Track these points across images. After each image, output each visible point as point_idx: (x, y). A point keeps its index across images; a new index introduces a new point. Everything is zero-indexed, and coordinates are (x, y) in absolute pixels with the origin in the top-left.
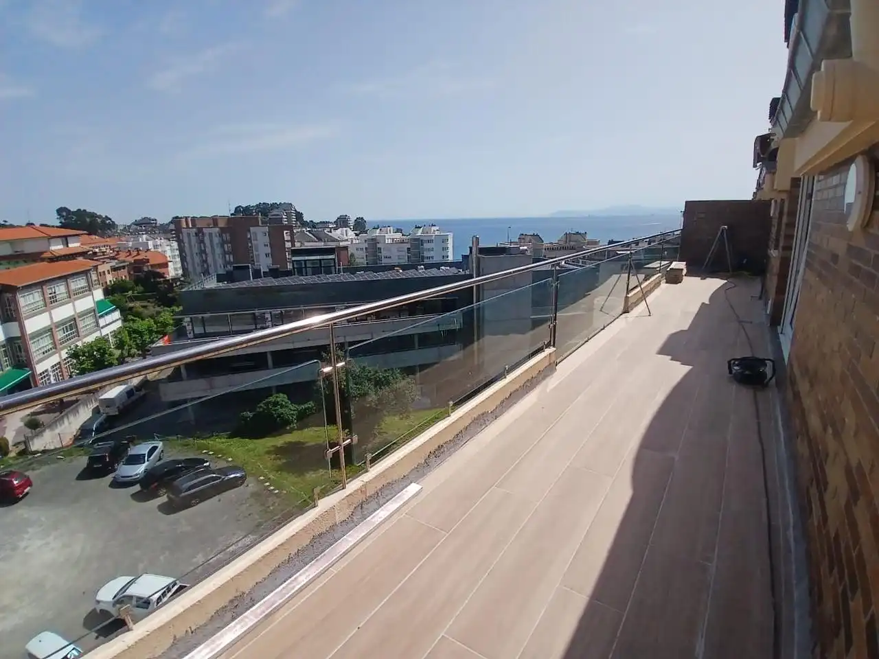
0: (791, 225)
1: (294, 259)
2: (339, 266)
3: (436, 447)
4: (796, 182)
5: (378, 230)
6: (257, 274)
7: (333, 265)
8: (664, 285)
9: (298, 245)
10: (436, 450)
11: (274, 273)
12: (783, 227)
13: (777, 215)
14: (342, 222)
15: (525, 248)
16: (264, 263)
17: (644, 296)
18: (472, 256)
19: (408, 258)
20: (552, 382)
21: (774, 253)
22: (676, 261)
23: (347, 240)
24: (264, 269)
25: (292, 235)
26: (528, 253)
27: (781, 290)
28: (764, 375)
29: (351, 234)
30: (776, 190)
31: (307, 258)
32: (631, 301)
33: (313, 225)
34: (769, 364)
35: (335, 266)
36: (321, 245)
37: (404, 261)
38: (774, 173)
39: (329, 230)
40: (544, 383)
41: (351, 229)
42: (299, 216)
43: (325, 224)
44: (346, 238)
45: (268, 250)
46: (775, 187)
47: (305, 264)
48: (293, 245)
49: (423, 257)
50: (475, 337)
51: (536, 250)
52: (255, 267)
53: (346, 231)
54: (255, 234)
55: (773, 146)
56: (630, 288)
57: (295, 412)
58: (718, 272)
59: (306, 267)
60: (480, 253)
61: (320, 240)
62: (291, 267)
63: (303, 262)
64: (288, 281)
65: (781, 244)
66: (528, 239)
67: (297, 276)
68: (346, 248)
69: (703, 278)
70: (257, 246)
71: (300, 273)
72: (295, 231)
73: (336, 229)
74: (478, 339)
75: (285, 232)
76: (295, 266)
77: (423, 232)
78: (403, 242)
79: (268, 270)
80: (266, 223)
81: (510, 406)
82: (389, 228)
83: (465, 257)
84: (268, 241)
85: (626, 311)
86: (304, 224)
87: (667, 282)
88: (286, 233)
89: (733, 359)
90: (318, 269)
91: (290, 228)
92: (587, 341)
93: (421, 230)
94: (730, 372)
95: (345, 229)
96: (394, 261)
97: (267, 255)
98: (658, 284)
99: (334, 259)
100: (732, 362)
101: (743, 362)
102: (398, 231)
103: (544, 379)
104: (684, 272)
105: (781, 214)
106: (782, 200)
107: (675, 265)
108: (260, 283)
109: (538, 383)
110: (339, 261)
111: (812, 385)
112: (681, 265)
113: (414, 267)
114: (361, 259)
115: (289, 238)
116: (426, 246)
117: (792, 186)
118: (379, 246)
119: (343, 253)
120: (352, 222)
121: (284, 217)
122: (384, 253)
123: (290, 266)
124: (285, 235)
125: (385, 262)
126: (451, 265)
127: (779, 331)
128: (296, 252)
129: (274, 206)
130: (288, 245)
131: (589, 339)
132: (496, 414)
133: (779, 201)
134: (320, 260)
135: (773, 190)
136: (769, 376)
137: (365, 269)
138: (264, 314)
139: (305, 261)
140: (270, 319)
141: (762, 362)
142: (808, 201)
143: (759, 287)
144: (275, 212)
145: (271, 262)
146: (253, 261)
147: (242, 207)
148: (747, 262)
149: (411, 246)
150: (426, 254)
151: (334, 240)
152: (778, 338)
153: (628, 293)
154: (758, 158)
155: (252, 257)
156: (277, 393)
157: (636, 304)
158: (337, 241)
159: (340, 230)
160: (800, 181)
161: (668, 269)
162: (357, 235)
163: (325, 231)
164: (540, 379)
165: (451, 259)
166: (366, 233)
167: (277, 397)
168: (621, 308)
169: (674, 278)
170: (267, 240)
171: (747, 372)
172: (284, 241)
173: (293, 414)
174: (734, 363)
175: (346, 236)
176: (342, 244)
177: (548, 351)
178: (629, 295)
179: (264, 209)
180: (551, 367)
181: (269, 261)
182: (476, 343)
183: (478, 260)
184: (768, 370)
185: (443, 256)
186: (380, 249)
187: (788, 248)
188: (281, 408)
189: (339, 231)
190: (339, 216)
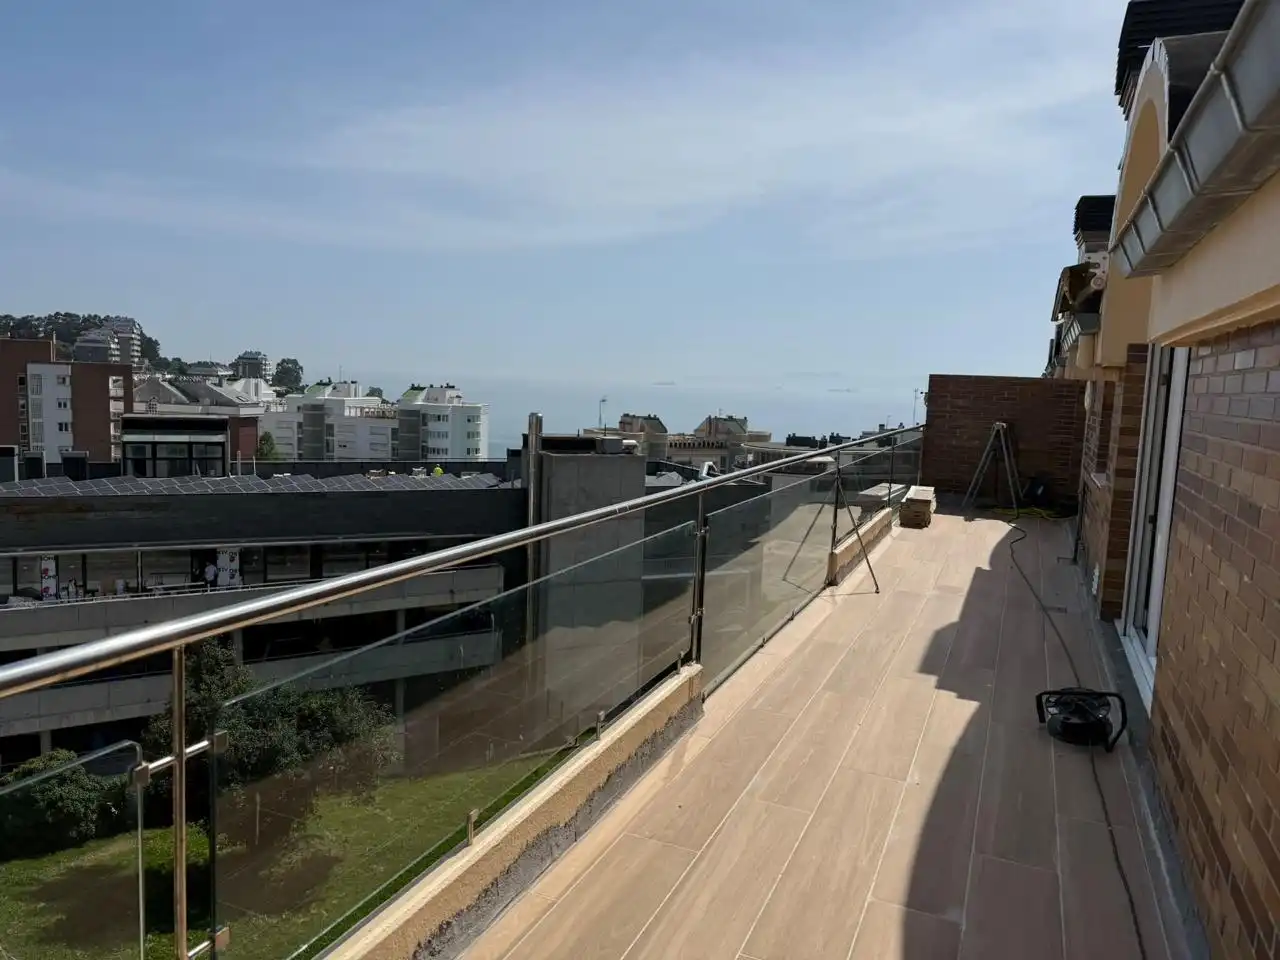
0: (1131, 431)
1: (128, 438)
2: (234, 457)
3: (434, 928)
4: (1138, 353)
5: (329, 389)
6: (33, 468)
7: (220, 455)
8: (897, 530)
9: (139, 408)
10: (434, 936)
11: (73, 468)
12: (1114, 433)
13: (1098, 408)
14: (249, 366)
15: (633, 442)
16: (53, 443)
17: (864, 549)
18: (528, 454)
19: (393, 449)
20: (694, 743)
21: (1099, 482)
22: (916, 485)
23: (256, 405)
24: (51, 456)
25: (128, 386)
26: (639, 453)
27: (1117, 550)
28: (1104, 725)
29: (267, 392)
30: (1099, 365)
31: (158, 438)
32: (840, 563)
33: (180, 368)
34: (1114, 702)
35: (223, 459)
36: (194, 411)
37: (385, 454)
38: (1094, 335)
39: (216, 381)
40: (680, 741)
41: (267, 381)
42: (149, 347)
43: (207, 368)
44: (255, 399)
45: (67, 416)
46: (1098, 360)
47: (154, 452)
48: (129, 408)
49: (425, 450)
50: (529, 635)
51: (653, 447)
52: (32, 452)
53: (257, 385)
54: (39, 377)
55: (1093, 286)
56: (839, 535)
57: (93, 795)
58: (993, 507)
59: (154, 457)
60: (543, 448)
61: (194, 399)
62: (119, 456)
63: (149, 449)
64: (109, 487)
65: (1112, 465)
66: (638, 424)
67: (130, 476)
68: (252, 421)
69: (969, 518)
70: (39, 407)
71: (140, 471)
72: (136, 378)
73: (233, 379)
74: (535, 636)
75: (112, 379)
76: (130, 455)
77: (427, 399)
78: (382, 416)
79: (60, 461)
80: (67, 356)
81: (607, 807)
82: (353, 386)
83: (513, 454)
84: (69, 396)
85: (832, 582)
86: (162, 365)
87: (903, 525)
88: (115, 381)
89: (1045, 693)
90: (183, 463)
91: (125, 371)
92: (762, 646)
93: (423, 395)
94: (1042, 719)
95: (253, 381)
96: (364, 454)
97: (62, 427)
98: (886, 528)
99: (222, 444)
100: (1044, 698)
101: (1064, 698)
102: (375, 392)
103: (678, 734)
104: (933, 506)
105: (1108, 407)
106: (1109, 385)
107: (916, 492)
108: (38, 488)
109: (668, 743)
110: (235, 447)
111: (1223, 767)
112: (926, 493)
113: (405, 469)
114: (286, 447)
115: (120, 393)
116: (432, 426)
117: (1131, 359)
118: (328, 421)
119: (244, 432)
120: (271, 369)
121: (113, 346)
122: (337, 438)
123: (115, 453)
124: (111, 386)
125: (338, 454)
126: (484, 468)
127: (1120, 630)
128: (130, 425)
129: (92, 322)
130: (115, 407)
131: (765, 642)
132: (576, 828)
133: (1101, 384)
134: (190, 444)
135: (1093, 365)
136: (1116, 728)
137: (295, 469)
138: (41, 559)
139: (154, 444)
140: (52, 572)
141: (1101, 697)
142: (1163, 389)
143: (1071, 541)
144: (93, 334)
145: (72, 444)
146: (26, 437)
147: (13, 319)
148: (1044, 491)
149: (400, 425)
150: (431, 443)
151: (229, 403)
152: (1120, 645)
153: (835, 542)
154: (1063, 305)
155: (25, 429)
156: (53, 749)
157: (851, 566)
158: (236, 405)
159: (242, 382)
160: (1146, 351)
161: (904, 500)
162: (279, 395)
163: (208, 383)
164: (672, 736)
165: (483, 456)
166: (303, 393)
167: (51, 759)
168: (823, 575)
169: (915, 517)
170: (66, 392)
171: (1075, 720)
172: (107, 398)
173: (89, 800)
174: (1048, 700)
175: (258, 397)
176: (244, 412)
177: (687, 671)
178: (837, 551)
179: (68, 327)
180: (691, 707)
181: (67, 439)
182: (529, 648)
183: (540, 461)
184: (1114, 717)
185: (468, 450)
186: (331, 427)
187: (1126, 473)
188: (60, 784)
189: (239, 386)
190: (241, 353)
